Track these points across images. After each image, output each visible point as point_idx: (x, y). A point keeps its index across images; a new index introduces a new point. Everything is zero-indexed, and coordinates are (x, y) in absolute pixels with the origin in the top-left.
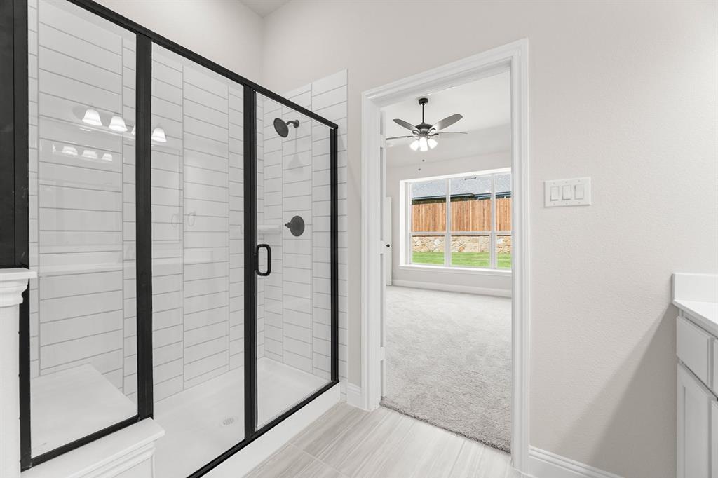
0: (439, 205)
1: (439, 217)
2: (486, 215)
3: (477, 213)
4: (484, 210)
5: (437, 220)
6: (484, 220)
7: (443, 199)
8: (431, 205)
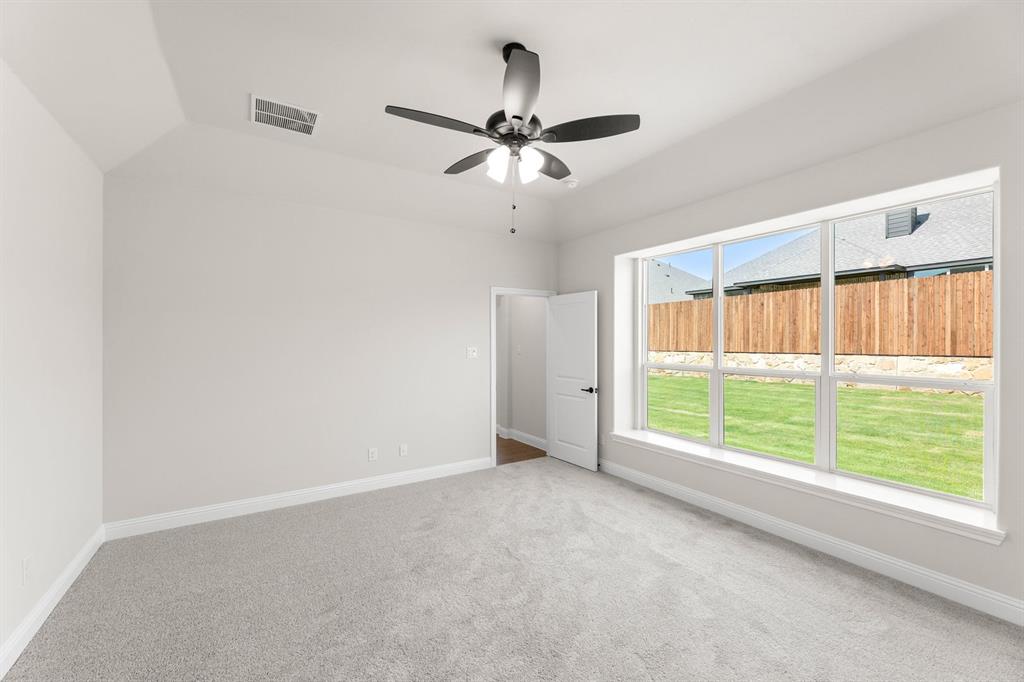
0: (804, 293)
1: (804, 315)
2: (915, 311)
3: (893, 307)
4: (910, 300)
5: (800, 323)
6: (911, 321)
7: (813, 282)
8: (787, 293)
